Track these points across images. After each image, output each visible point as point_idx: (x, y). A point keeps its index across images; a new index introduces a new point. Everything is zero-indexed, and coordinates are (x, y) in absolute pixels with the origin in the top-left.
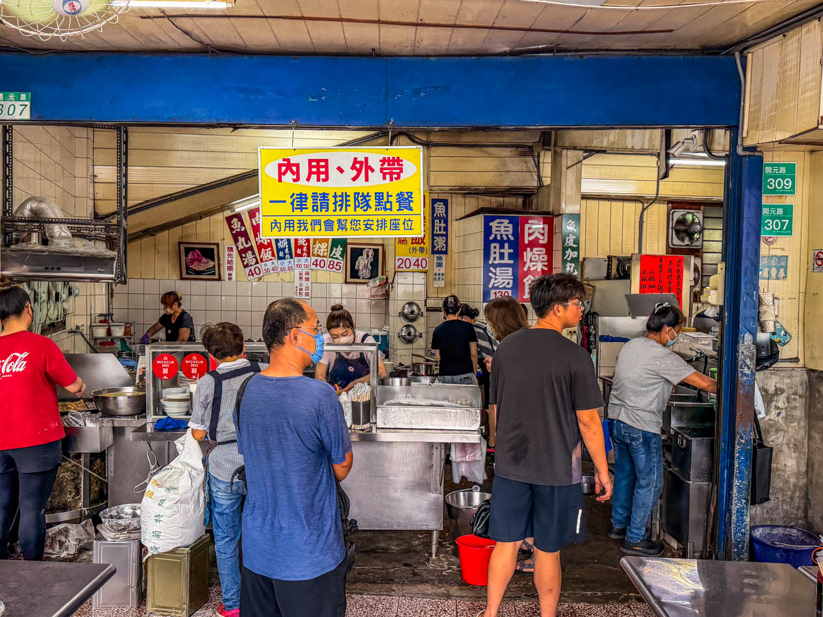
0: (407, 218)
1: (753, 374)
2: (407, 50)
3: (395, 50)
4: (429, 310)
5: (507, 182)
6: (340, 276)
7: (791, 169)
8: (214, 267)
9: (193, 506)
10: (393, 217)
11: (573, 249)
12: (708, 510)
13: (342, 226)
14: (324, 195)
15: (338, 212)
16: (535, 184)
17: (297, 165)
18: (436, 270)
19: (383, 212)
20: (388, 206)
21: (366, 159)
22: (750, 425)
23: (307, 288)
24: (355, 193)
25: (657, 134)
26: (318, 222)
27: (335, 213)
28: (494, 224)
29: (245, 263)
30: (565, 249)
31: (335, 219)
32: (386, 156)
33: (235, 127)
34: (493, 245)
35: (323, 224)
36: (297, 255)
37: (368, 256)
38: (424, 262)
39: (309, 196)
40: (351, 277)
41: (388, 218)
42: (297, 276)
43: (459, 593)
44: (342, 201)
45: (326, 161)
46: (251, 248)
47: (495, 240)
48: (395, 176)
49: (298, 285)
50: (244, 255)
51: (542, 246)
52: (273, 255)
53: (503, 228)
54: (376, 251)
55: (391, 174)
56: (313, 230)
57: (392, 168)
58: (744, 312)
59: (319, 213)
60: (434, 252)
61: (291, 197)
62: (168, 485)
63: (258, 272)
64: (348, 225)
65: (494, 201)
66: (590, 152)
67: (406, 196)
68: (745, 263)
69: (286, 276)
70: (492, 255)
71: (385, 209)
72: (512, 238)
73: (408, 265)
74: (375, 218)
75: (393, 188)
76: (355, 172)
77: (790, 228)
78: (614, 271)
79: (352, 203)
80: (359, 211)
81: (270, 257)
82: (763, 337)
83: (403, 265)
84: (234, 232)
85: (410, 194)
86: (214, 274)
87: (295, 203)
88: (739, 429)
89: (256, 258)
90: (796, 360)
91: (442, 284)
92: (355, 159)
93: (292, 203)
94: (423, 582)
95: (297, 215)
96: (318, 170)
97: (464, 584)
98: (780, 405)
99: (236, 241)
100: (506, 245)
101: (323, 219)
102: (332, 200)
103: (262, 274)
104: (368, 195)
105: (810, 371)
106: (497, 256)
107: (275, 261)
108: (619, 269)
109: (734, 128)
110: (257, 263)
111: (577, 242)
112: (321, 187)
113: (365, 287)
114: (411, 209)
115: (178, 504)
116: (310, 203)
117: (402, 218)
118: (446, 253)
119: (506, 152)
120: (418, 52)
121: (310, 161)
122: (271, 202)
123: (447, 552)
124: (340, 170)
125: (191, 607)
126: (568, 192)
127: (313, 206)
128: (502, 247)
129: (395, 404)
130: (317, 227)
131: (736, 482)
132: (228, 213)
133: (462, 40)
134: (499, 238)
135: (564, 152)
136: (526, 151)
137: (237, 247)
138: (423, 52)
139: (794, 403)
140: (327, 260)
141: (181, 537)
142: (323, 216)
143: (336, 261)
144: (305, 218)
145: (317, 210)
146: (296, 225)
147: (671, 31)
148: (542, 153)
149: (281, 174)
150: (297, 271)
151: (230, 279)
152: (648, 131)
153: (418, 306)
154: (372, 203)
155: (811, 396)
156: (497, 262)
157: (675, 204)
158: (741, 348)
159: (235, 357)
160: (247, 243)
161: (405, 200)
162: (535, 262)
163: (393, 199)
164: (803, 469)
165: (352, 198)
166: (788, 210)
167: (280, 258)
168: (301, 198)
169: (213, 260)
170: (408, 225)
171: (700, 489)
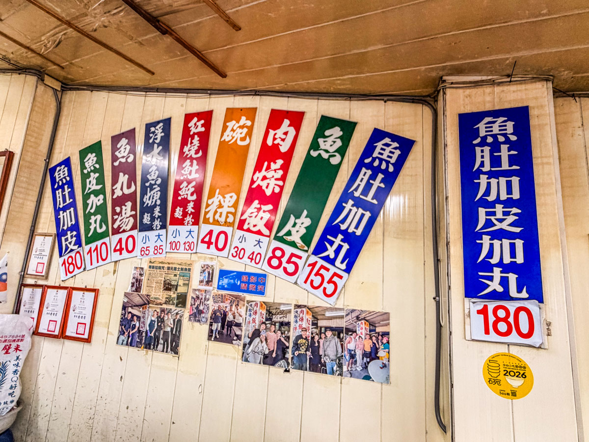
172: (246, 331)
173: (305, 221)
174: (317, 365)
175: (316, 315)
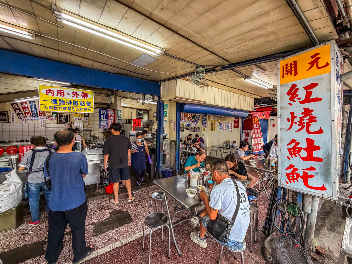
0: (90, 108)
1: (163, 141)
2: (89, 67)
3: (85, 66)
4: (84, 130)
5: (104, 102)
6: (56, 122)
7: (167, 105)
8: (6, 118)
9: (17, 194)
10: (85, 108)
11: (120, 117)
12: (155, 167)
13: (69, 109)
14: (63, 100)
15: (68, 105)
16: (110, 103)
17: (53, 91)
18: (86, 121)
19: (82, 106)
20: (84, 105)
21: (77, 92)
22: (162, 151)
23: (44, 125)
24: (73, 101)
25: (142, 96)
26: (61, 108)
27: (67, 105)
28: (101, 111)
29: (19, 117)
30: (118, 117)
31: (67, 107)
32: (83, 92)
33: (28, 77)
34: (101, 116)
35: (63, 108)
36: (40, 116)
37: (64, 117)
38: (82, 119)
39: (58, 100)
40: (59, 122)
41: (84, 108)
42: (40, 122)
43: (106, 196)
44: (69, 102)
45: (64, 91)
46: (22, 113)
47: (102, 114)
48: (86, 97)
49: (40, 124)
50: (19, 115)
51: (113, 116)
52: (31, 115)
53: (104, 112)
54: (67, 116)
55: (84, 97)
56: (59, 109)
57: (85, 95)
58: (161, 130)
59: (61, 105)
60: (85, 117)
61: (51, 100)
62: (4, 189)
63: (25, 120)
64: (71, 109)
65: (101, 106)
66: (124, 97)
67: (89, 103)
68: (161, 122)
69: (36, 122)
70: (101, 118)
71: (83, 105)
72: (106, 114)
73: (78, 119)
74: (80, 108)
75: (85, 100)
76: (73, 95)
77: (167, 115)
78: (127, 122)
79: (72, 103)
80: (75, 105)
81: (29, 116)
82: (164, 135)
83: (76, 119)
84: (15, 108)
85: (90, 102)
86: (6, 120)
87: (53, 102)
88: (161, 151)
89: (24, 116)
90: (168, 138)
91: (87, 124)
92: (73, 92)
93: (52, 102)
94: (96, 196)
95: (53, 105)
96: (61, 93)
97: (107, 194)
98: (166, 146)
99: (15, 111)
100: (105, 116)
101: (63, 107)
102: (66, 102)
103: (26, 121)
104: (77, 101)
105: (170, 140)
106: (103, 118)
107: (32, 117)
108: (129, 121)
109: (159, 97)
110: (24, 117)
111: (121, 116)
112: (62, 98)
113: (64, 125)
114: (90, 106)
115: (10, 195)
116: (58, 102)
117: (88, 108)
118: (88, 117)
119: (104, 95)
120: (92, 68)
121: (58, 90)
122: (43, 101)
123: (100, 187)
124: (68, 94)
125: (17, 226)
126: (119, 105)
127: (59, 103)
128: (104, 116)
129: (87, 155)
130: (61, 109)
131: (160, 161)
132: (12, 102)
133: (105, 68)
134: (103, 114)
135: (118, 97)
136: (108, 96)
137: (16, 113)
138: (93, 68)
139: (168, 146)
140: (51, 118)
141: (12, 205)
142: (63, 106)
143: (54, 118)
144: (56, 106)
145: (61, 104)
146: (53, 108)
147: (151, 76)
148: (112, 96)
149: (47, 93)
150: (40, 120)
151: (13, 122)
152: (139, 94)
153: (81, 129)
154: (79, 103)
155: (171, 144)
156: (103, 119)
157: (138, 109)
158: (161, 137)
159: (42, 146)
160: (20, 112)
161: (89, 104)
162: (111, 120)
163: (85, 103)
164: (169, 157)
165: (72, 102)
166: (167, 112)
167: (33, 116)
168: (55, 100)
169: (6, 116)
170: (90, 110)
171: (153, 163)
172: (189, 129)
173: (193, 120)
174: (195, 131)
175: (194, 127)
